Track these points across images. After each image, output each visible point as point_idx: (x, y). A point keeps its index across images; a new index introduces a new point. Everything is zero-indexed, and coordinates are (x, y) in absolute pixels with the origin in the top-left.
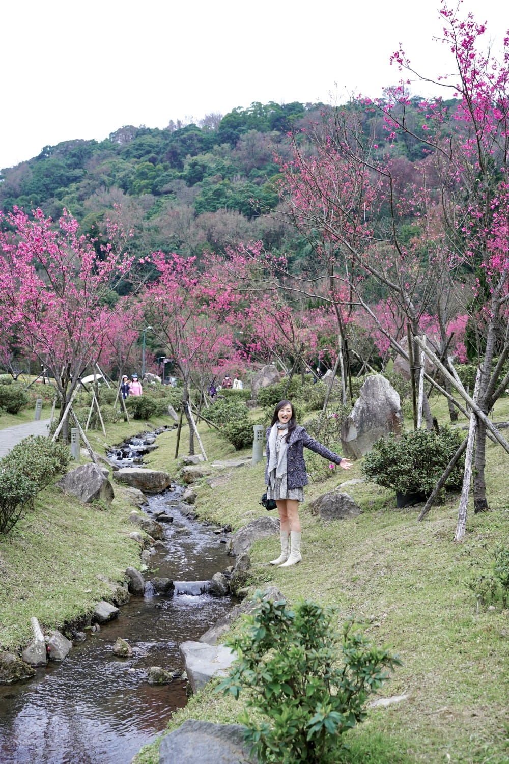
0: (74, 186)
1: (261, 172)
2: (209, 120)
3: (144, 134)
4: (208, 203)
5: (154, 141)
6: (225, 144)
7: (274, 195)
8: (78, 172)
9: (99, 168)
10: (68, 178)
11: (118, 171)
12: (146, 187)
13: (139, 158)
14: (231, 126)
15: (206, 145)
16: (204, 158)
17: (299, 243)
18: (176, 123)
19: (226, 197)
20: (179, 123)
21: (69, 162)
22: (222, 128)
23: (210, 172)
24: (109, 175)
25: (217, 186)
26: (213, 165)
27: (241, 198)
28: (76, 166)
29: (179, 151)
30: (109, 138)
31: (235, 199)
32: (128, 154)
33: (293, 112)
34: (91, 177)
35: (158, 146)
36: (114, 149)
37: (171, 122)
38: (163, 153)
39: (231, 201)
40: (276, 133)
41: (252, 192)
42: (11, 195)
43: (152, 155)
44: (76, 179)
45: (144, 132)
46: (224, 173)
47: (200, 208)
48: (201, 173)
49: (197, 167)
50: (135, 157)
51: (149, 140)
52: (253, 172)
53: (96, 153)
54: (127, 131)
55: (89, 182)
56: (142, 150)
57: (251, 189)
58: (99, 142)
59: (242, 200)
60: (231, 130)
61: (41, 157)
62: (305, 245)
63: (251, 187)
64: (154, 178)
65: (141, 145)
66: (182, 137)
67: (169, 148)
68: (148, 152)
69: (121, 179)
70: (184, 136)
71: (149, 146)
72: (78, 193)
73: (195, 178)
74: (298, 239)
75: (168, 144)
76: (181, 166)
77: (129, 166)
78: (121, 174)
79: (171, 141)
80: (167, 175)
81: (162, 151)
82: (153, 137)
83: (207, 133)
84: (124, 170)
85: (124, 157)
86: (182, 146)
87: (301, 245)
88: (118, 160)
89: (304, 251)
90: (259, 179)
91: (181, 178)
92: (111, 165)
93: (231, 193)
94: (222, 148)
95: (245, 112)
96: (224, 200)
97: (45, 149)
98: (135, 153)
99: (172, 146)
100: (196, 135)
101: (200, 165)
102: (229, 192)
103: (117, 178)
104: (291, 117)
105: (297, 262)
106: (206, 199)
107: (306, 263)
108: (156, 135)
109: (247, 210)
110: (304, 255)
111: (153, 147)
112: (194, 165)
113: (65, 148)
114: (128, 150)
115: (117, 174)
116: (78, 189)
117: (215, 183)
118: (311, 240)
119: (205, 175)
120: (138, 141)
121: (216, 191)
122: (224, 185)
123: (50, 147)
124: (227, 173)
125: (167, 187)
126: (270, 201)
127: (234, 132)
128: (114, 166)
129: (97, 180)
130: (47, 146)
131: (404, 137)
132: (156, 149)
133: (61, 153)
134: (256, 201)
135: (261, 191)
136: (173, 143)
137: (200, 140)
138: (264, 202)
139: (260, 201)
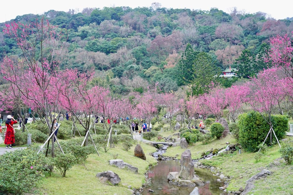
0: (33, 35)
1: (109, 36)
2: (86, 10)
3: (60, 15)
4: (90, 47)
5: (65, 18)
6: (94, 23)
7: (115, 46)
8: (34, 29)
10: (31, 32)
12: (64, 38)
13: (59, 25)
14: (96, 16)
15: (86, 22)
16: (86, 28)
19: (97, 45)
20: (73, 11)
22: (92, 16)
23: (90, 34)
25: (93, 41)
26: (90, 31)
27: (103, 46)
28: (33, 26)
29: (75, 23)
30: (44, 14)
31: (100, 46)
33: (119, 12)
37: (70, 10)
38: (69, 23)
40: (114, 20)
41: (106, 44)
42: (7, 37)
43: (64, 24)
44: (35, 32)
45: (60, 14)
46: (95, 35)
47: (88, 49)
48: (86, 35)
50: (57, 24)
51: (62, 18)
52: (106, 35)
54: (52, 12)
56: (60, 21)
57: (106, 43)
59: (103, 47)
60: (96, 17)
61: (15, 20)
62: (128, 66)
64: (67, 35)
65: (59, 19)
66: (76, 18)
67: (71, 22)
68: (62, 23)
70: (77, 18)
71: (63, 20)
73: (84, 36)
74: (125, 63)
75: (70, 20)
76: (77, 31)
77: (57, 29)
80: (73, 34)
81: (68, 22)
82: (64, 16)
83: (86, 17)
85: (53, 24)
86: (76, 21)
87: (126, 65)
89: (127, 68)
90: (108, 38)
91: (78, 36)
93: (99, 44)
94: (93, 25)
95: (100, 10)
96: (97, 46)
97: (17, 17)
98: (57, 23)
100: (82, 18)
101: (86, 32)
102: (98, 44)
104: (118, 14)
105: (125, 71)
106: (90, 46)
107: (128, 72)
109: (105, 50)
110: (127, 69)
111: (64, 21)
112: (83, 31)
113: (26, 18)
114: (54, 21)
117: (92, 39)
118: (130, 63)
119: (88, 35)
120: (58, 18)
121: (94, 43)
122: (96, 41)
123: (19, 16)
124: (97, 36)
125: (73, 39)
126: (114, 48)
130: (18, 16)
131: (160, 25)
132: (65, 21)
133: (25, 19)
134: (108, 47)
135: (110, 43)
136: (73, 20)
137: (84, 20)
138: (111, 48)
139: (110, 47)
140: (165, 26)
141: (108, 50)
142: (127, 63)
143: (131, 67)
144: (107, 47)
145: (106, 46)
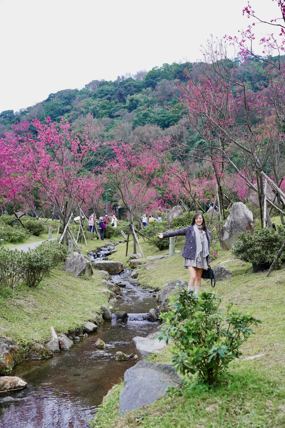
0: (66, 115)
1: (169, 103)
2: (140, 75)
3: (104, 85)
4: (140, 121)
5: (109, 88)
6: (149, 88)
7: (177, 115)
8: (68, 107)
9: (79, 104)
10: (63, 111)
11: (90, 106)
12: (105, 113)
13: (102, 98)
14: (152, 78)
15: (138, 89)
16: (137, 96)
17: (192, 141)
18: (121, 77)
19: (150, 117)
20: (123, 77)
21: (63, 102)
22: (147, 79)
23: (141, 103)
24: (85, 108)
25: (145, 111)
26: (142, 100)
27: (158, 117)
28: (67, 104)
29: (123, 93)
30: (85, 88)
31: (155, 118)
32: (95, 96)
33: (186, 67)
34: (76, 110)
35: (111, 91)
36: (87, 94)
37: (119, 77)
38: (115, 94)
39: (153, 119)
40: (177, 80)
41: (165, 114)
43: (108, 96)
44: (68, 111)
45: (104, 83)
46: (149, 104)
47: (135, 124)
48: (136, 105)
49: (134, 101)
50: (99, 97)
51: (107, 88)
52: (165, 102)
53: (78, 96)
54: (95, 84)
55: (75, 112)
56: (103, 93)
57: (164, 112)
58: (79, 90)
59: (159, 119)
60: (152, 80)
61: (48, 100)
62: (195, 142)
63: (163, 111)
64: (110, 109)
65: (102, 91)
66: (125, 85)
67: (118, 92)
68: (106, 94)
69: (92, 110)
70: (126, 84)
71: (107, 91)
72: (69, 118)
73: (133, 107)
74: (191, 139)
75: (117, 89)
76: (124, 102)
77: (96, 103)
78: (92, 107)
79: (119, 87)
80: (117, 107)
82: (109, 86)
83: (139, 82)
84: (93, 105)
85: (93, 98)
86: (125, 90)
87: (193, 142)
88: (90, 100)
89: (195, 146)
90: (168, 106)
91: (124, 108)
92: (86, 102)
93: (153, 115)
94: (147, 90)
95: (159, 70)
96: (149, 119)
97: (50, 95)
98: (99, 95)
99: (119, 90)
100: (133, 84)
102: (152, 115)
103: (90, 109)
106: (139, 119)
108: (111, 85)
109: (162, 124)
111: (109, 92)
112: (132, 100)
113: (61, 95)
114: (95, 94)
115: (90, 107)
116: (68, 117)
117: (144, 110)
118: (200, 138)
119: (138, 105)
120: (100, 89)
121: (144, 114)
122: (149, 110)
123: (53, 94)
124: (150, 103)
125: (117, 113)
126: (175, 118)
127: (154, 81)
128: (88, 103)
129: (79, 111)
131: (250, 79)
132: (111, 93)
133: (59, 97)
134: (167, 119)
135: (169, 113)
136: (120, 89)
137: (135, 87)
138: (171, 119)
139: (169, 118)
140: (258, 81)
141: (166, 122)
142: (195, 137)
143: (200, 143)
144: (165, 118)
145: (164, 116)
